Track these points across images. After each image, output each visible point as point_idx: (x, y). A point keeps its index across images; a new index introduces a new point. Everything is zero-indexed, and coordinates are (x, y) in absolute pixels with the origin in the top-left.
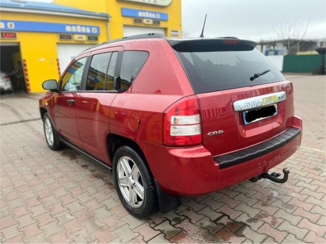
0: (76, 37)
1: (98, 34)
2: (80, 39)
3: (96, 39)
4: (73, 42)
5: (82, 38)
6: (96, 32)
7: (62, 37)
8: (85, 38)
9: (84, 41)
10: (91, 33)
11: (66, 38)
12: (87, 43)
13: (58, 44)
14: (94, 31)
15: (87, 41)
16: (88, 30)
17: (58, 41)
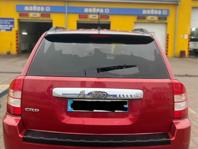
0: (149, 18)
1: (168, 15)
2: (152, 19)
3: (166, 19)
4: (146, 21)
5: (154, 18)
6: (166, 14)
7: (138, 18)
8: (156, 18)
9: (155, 21)
10: (162, 15)
11: (142, 19)
12: (157, 22)
13: (135, 23)
14: (165, 13)
15: (158, 21)
16: (160, 13)
17: (136, 21)
